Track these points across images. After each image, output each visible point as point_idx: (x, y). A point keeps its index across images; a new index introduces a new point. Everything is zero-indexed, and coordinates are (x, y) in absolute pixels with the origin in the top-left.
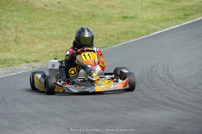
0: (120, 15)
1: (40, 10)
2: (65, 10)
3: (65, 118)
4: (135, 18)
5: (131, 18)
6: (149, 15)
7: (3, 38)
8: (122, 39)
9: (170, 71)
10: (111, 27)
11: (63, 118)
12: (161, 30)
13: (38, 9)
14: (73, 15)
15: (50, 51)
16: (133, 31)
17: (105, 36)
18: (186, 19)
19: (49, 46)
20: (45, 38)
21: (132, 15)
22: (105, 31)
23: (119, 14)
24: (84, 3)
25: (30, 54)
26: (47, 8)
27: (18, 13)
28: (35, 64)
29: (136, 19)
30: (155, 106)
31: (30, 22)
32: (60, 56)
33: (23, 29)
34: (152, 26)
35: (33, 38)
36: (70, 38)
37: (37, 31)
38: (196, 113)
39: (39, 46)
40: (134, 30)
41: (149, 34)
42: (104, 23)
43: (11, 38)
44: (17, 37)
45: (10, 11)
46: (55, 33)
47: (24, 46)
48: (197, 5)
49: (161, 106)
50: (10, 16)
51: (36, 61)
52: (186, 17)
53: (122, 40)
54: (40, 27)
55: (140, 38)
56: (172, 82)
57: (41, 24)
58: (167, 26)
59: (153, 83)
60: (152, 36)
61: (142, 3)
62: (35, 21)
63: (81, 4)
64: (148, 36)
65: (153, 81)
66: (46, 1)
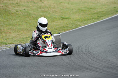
0: (60, 17)
2: (28, 14)
3: (28, 77)
4: (69, 18)
5: (66, 18)
6: (77, 17)
8: (61, 31)
9: (89, 50)
10: (55, 24)
11: (27, 77)
12: (84, 25)
13: (12, 13)
14: (33, 17)
15: (19, 38)
16: (68, 26)
17: (51, 29)
18: (98, 19)
19: (19, 35)
20: (17, 30)
21: (67, 16)
22: (52, 26)
23: (59, 16)
24: (39, 10)
25: (8, 39)
26: (17, 13)
28: (11, 45)
29: (69, 19)
30: (81, 70)
31: (8, 21)
32: (25, 41)
33: (3, 25)
34: (79, 23)
35: (9, 30)
36: (31, 30)
37: (11, 26)
38: (104, 74)
39: (13, 35)
40: (68, 25)
41: (77, 28)
42: (51, 21)
46: (22, 27)
47: (4, 35)
48: (105, 11)
49: (84, 70)
51: (11, 44)
52: (99, 18)
54: (13, 24)
55: (72, 30)
56: (91, 56)
57: (14, 22)
58: (87, 23)
59: (79, 56)
60: (79, 29)
61: (73, 10)
62: (11, 20)
63: (38, 10)
64: (77, 29)
65: (79, 55)
66: (17, 8)
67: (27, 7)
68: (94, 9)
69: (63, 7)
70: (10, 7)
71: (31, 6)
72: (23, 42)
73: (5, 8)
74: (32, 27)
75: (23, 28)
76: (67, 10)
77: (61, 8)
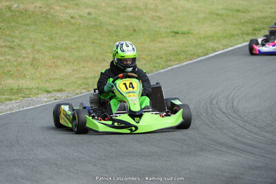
0: (169, 30)
1: (64, 24)
2: (98, 23)
3: (99, 165)
4: (188, 33)
5: (183, 33)
6: (207, 29)
7: (15, 61)
8: (172, 61)
9: (235, 104)
10: (157, 45)
11: (95, 165)
12: (223, 49)
13: (62, 22)
14: (108, 29)
15: (78, 78)
16: (187, 51)
17: (149, 57)
18: (255, 34)
19: (76, 70)
20: (71, 60)
21: (185, 29)
22: (150, 51)
23: (167, 28)
24: (122, 14)
25: (52, 81)
26: (73, 21)
27: (35, 27)
28: (59, 95)
29: (189, 35)
30: (216, 149)
31: (52, 39)
32: (91, 84)
33: (42, 48)
34: (212, 44)
35: (56, 60)
36: (104, 60)
37: (60, 51)
38: (270, 158)
39: (64, 71)
40: (187, 49)
41: (207, 54)
42: (148, 40)
43: (27, 60)
44: (34, 59)
45: (25, 25)
46: (84, 53)
47: (44, 71)
48: (270, 17)
49: (224, 149)
50: (24, 31)
51: (60, 91)
52: (256, 32)
53: (172, 63)
54: (64, 46)
55: (195, 60)
56: (239, 117)
57: (65, 41)
58: (230, 44)
59: (213, 119)
60: (212, 57)
61: (197, 13)
62: (58, 38)
63: (118, 15)
64: (207, 56)
65: (213, 116)
66: (72, 11)
67: (95, 7)
68: (246, 11)
69: (176, 9)
70: (58, 8)
71: (103, 4)
72: (86, 86)
73: (46, 10)
74: (106, 53)
75: (86, 56)
76: (185, 13)
77: (172, 10)
